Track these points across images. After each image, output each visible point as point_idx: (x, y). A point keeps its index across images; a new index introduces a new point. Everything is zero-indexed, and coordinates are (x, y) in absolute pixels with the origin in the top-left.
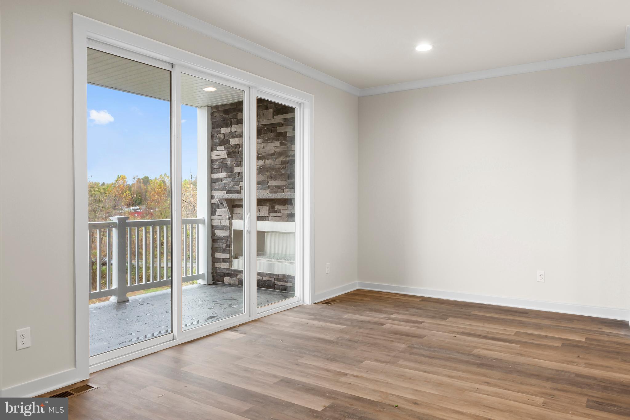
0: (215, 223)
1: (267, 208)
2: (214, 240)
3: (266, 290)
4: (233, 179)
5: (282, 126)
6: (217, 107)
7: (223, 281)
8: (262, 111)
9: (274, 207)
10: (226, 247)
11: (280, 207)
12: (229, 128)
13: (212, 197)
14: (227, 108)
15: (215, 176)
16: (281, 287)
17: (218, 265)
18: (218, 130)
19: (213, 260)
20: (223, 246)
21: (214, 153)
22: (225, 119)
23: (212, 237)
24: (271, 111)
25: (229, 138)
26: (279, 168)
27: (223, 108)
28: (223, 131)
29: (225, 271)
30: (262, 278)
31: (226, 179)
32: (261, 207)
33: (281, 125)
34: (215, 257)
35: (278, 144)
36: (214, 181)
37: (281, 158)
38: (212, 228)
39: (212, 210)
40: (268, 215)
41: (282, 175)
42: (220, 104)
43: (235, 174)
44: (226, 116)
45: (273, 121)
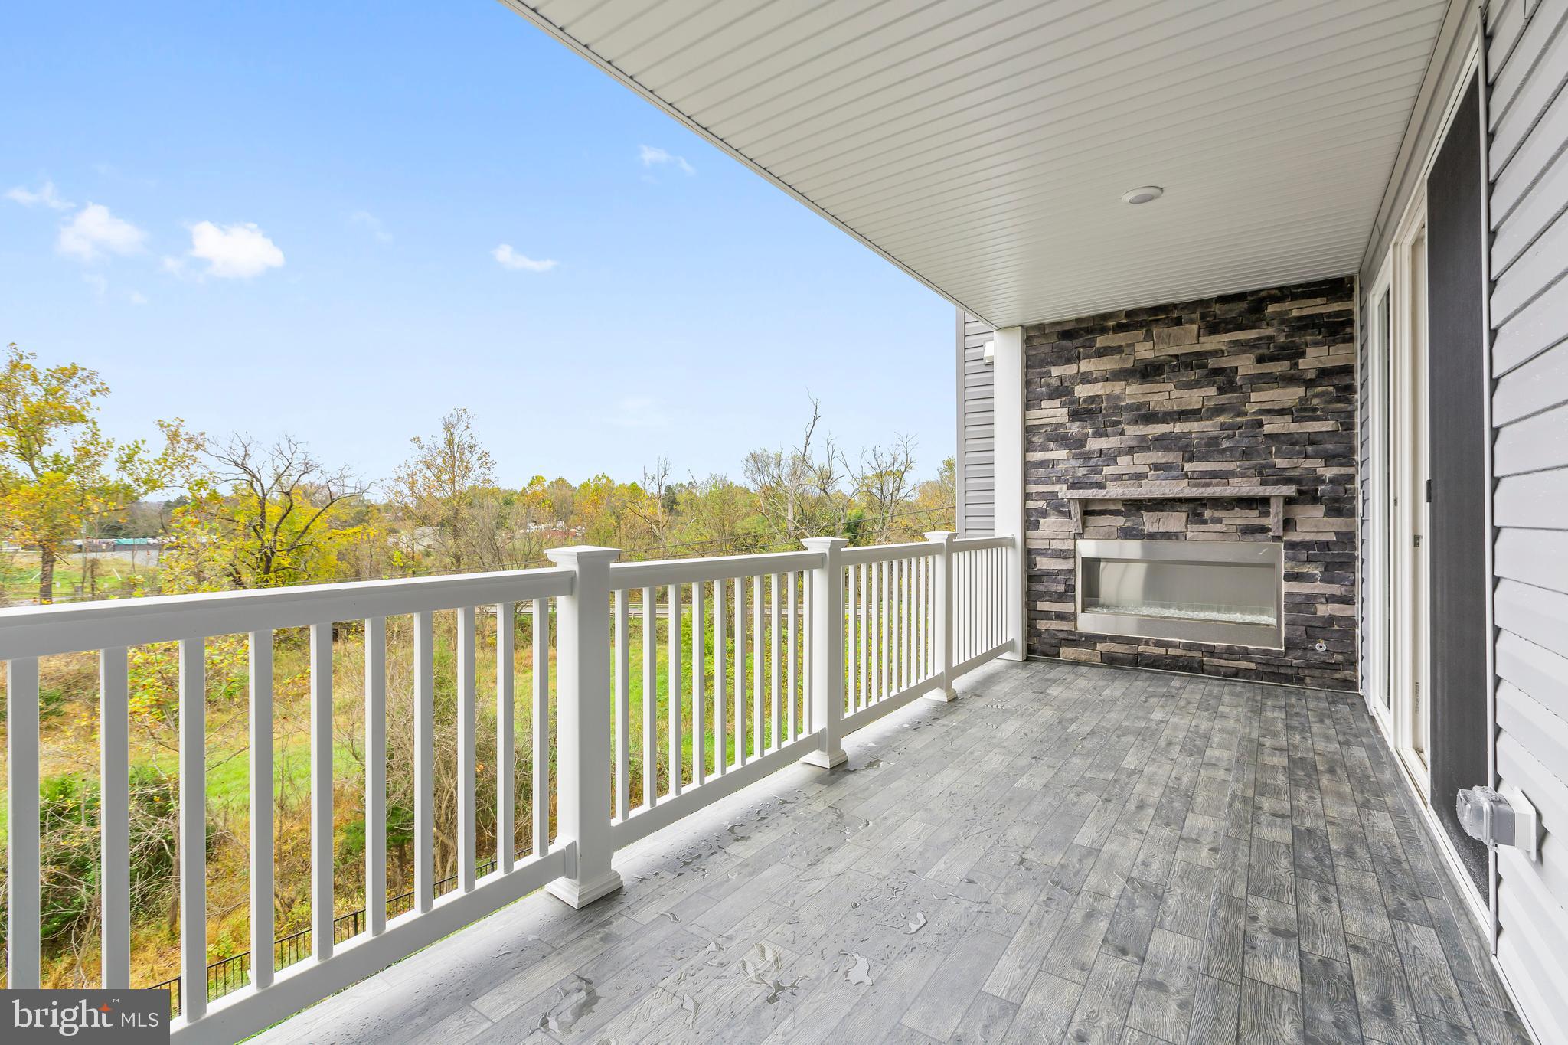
0: (1036, 544)
1: (1184, 516)
2: (1032, 577)
3: (1183, 675)
4: (1084, 462)
5: (1223, 356)
6: (1040, 327)
7: (1058, 655)
8: (1166, 330)
9: (1202, 515)
10: (1066, 591)
11: (1218, 514)
12: (1075, 365)
13: (1027, 496)
14: (1067, 327)
15: (1037, 456)
16: (1223, 671)
17: (1042, 625)
18: (1044, 370)
19: (1032, 616)
20: (1059, 588)
21: (1033, 414)
22: (1062, 349)
23: (1027, 572)
24: (1195, 327)
25: (1073, 384)
26: (1217, 438)
27: (1059, 329)
28: (1056, 371)
29: (1063, 636)
30: (1167, 651)
31: (1065, 462)
32: (1165, 513)
33: (1215, 353)
34: (1038, 609)
35: (1212, 391)
36: (1034, 466)
37: (1222, 419)
38: (1029, 555)
39: (1030, 521)
40: (1184, 530)
41: (1224, 450)
42: (1047, 321)
43: (1092, 451)
44: (1067, 343)
45: (1197, 348)
